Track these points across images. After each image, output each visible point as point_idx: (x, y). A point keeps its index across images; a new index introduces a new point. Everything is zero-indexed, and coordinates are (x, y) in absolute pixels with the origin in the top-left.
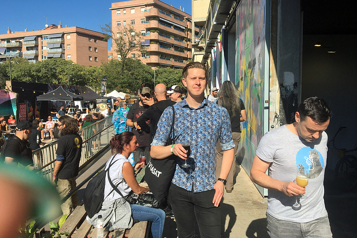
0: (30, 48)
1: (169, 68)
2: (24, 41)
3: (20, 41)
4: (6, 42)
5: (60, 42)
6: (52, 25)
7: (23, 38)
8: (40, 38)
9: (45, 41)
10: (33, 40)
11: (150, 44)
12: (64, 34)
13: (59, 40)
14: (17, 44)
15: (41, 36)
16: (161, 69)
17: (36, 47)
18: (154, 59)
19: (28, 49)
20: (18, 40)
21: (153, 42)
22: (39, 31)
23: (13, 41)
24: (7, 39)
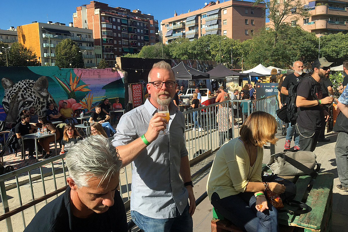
0: (191, 28)
1: (340, 33)
2: (187, 22)
3: (184, 22)
4: (172, 25)
5: (217, 18)
6: (211, 3)
7: (186, 19)
8: (199, 17)
9: (204, 20)
10: (193, 20)
11: (316, 6)
12: (220, 10)
13: (216, 16)
14: (181, 25)
15: (200, 15)
16: (329, 36)
17: (197, 26)
18: (320, 24)
19: (190, 28)
20: (182, 21)
21: (320, 4)
22: (199, 10)
23: (178, 23)
24: (173, 22)
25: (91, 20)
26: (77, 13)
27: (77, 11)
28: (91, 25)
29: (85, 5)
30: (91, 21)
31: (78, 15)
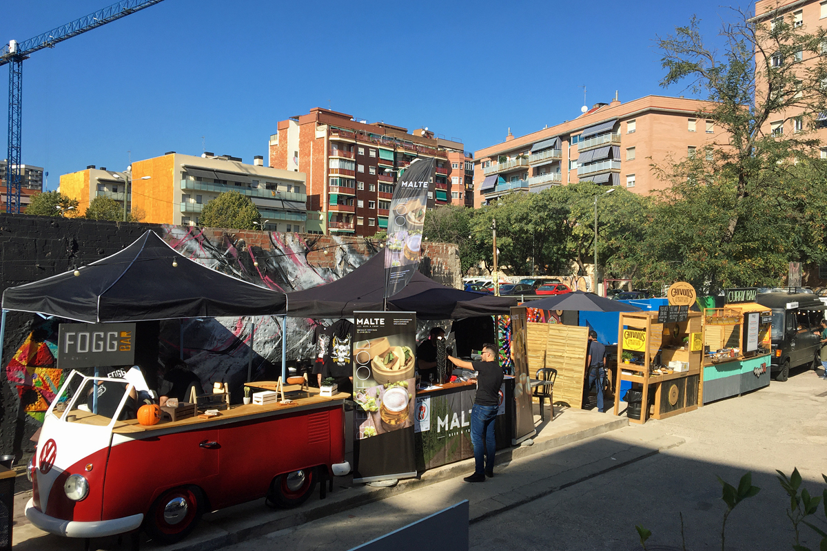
0: (543, 170)
3: (525, 154)
4: (498, 162)
5: (610, 144)
7: (530, 146)
8: (564, 142)
9: (576, 148)
10: (548, 149)
12: (618, 122)
13: (606, 138)
14: (519, 163)
15: (568, 136)
17: (556, 163)
20: (520, 154)
23: (513, 158)
24: (500, 155)
25: (307, 150)
26: (278, 135)
27: (278, 131)
28: (306, 162)
29: (298, 118)
30: (306, 154)
31: (280, 141)
